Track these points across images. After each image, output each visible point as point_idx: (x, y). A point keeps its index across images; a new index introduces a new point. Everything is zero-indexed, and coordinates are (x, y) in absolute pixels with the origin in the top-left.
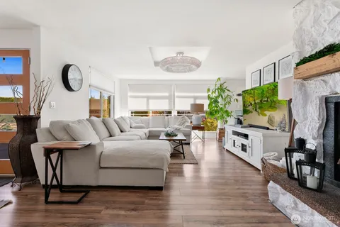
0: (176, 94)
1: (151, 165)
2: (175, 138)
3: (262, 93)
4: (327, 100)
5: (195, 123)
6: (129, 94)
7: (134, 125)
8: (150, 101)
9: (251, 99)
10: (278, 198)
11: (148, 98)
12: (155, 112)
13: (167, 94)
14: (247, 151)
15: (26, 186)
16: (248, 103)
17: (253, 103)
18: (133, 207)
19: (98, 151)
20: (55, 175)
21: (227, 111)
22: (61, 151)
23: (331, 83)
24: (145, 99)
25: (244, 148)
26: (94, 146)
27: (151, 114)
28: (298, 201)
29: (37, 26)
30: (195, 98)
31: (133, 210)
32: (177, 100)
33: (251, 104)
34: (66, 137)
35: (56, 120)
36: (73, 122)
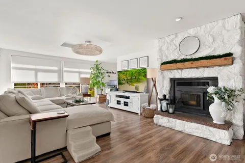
0: (64, 69)
3: (132, 74)
4: (171, 79)
5: (84, 91)
6: (13, 65)
8: (39, 73)
9: (124, 77)
10: (158, 122)
12: (42, 84)
13: (56, 68)
14: (129, 105)
16: (122, 79)
17: (126, 79)
21: (102, 83)
23: (173, 73)
25: (126, 104)
27: (39, 86)
28: (169, 118)
32: (65, 74)
33: (124, 80)
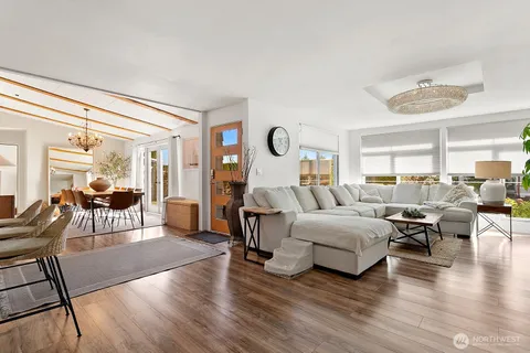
0: (449, 145)
1: (341, 244)
2: (419, 220)
6: (362, 151)
7: (364, 197)
8: (397, 160)
11: (393, 155)
13: (429, 146)
15: (238, 245)
18: (311, 283)
19: (289, 220)
20: (252, 236)
22: (258, 216)
24: (389, 157)
26: (284, 214)
29: (245, 99)
30: (497, 149)
31: (310, 286)
32: (449, 155)
34: (265, 204)
35: (260, 186)
36: (273, 190)
